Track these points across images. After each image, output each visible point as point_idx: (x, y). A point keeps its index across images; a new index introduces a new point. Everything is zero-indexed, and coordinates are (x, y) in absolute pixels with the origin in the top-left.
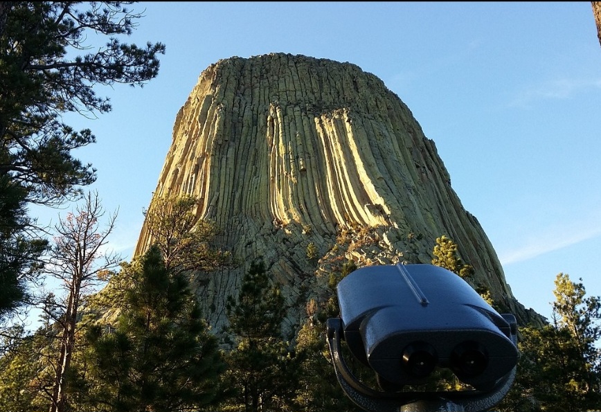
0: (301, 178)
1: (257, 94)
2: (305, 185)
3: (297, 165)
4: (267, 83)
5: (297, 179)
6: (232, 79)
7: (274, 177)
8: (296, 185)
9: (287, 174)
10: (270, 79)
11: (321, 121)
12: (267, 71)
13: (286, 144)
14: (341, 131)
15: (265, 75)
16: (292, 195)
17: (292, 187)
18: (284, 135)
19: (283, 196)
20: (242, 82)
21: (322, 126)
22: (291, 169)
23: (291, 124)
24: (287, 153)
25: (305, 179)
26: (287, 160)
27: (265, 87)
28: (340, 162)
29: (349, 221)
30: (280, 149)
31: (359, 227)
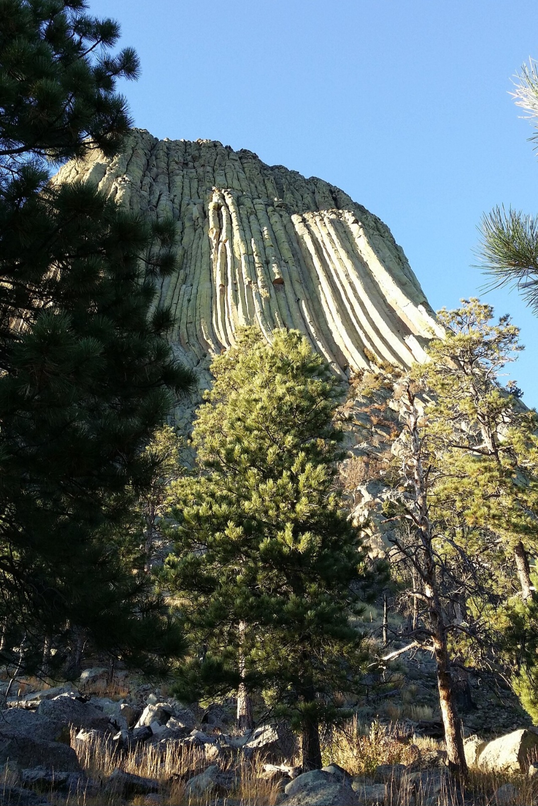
0: (276, 292)
1: (179, 184)
2: (283, 303)
3: (267, 273)
4: (195, 174)
5: (269, 291)
6: (141, 152)
7: (224, 286)
8: (268, 300)
9: (250, 282)
10: (200, 170)
11: (304, 220)
12: (194, 159)
13: (246, 241)
14: (343, 235)
15: (191, 164)
16: (262, 313)
17: (260, 302)
18: (242, 229)
19: (245, 313)
20: (155, 163)
21: (308, 227)
22: (257, 277)
23: (252, 217)
24: (249, 254)
25: (282, 294)
26: (251, 263)
27: (191, 179)
28: (347, 275)
29: (374, 360)
30: (235, 247)
31: (397, 370)
